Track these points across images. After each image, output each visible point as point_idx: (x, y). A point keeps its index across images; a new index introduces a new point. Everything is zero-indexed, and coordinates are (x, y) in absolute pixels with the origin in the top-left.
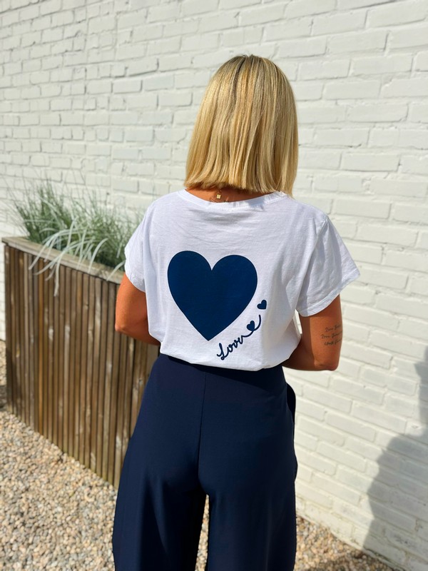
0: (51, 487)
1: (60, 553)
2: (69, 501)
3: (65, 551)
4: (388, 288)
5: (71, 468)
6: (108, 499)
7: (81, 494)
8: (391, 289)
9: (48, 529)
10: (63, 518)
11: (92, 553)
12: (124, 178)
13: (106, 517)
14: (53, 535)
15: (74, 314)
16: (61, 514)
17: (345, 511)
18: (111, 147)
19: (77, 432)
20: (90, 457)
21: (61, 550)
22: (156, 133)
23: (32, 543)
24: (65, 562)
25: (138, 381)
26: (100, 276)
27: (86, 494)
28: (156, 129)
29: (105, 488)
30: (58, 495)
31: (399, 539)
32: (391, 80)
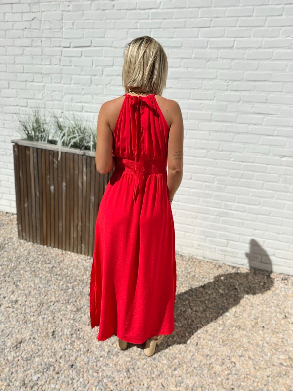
4: (212, 149)
12: (73, 104)
18: (63, 86)
19: (72, 236)
28: (93, 78)
32: (210, 61)
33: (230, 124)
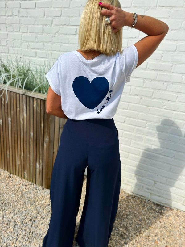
0: (8, 187)
1: (18, 211)
2: (17, 192)
3: (20, 211)
4: (145, 96)
5: (15, 179)
6: (34, 189)
7: (22, 188)
8: (147, 96)
9: (10, 203)
10: (16, 198)
11: (32, 210)
12: (29, 50)
13: (35, 196)
14: (13, 205)
15: (12, 113)
16: (15, 197)
17: (129, 182)
18: (21, 35)
19: (17, 164)
20: (24, 173)
21: (18, 210)
22: (44, 29)
23: (4, 210)
24: (21, 214)
25: (46, 139)
26: (25, 94)
27: (24, 188)
28: (44, 27)
29: (32, 185)
30: (12, 190)
31: (148, 189)
32: (148, 10)
33: (165, 73)
